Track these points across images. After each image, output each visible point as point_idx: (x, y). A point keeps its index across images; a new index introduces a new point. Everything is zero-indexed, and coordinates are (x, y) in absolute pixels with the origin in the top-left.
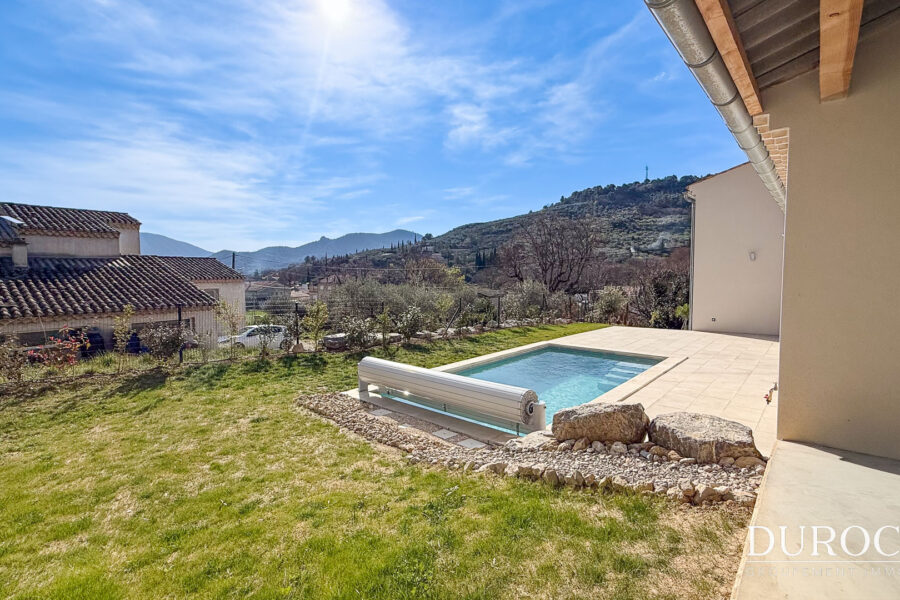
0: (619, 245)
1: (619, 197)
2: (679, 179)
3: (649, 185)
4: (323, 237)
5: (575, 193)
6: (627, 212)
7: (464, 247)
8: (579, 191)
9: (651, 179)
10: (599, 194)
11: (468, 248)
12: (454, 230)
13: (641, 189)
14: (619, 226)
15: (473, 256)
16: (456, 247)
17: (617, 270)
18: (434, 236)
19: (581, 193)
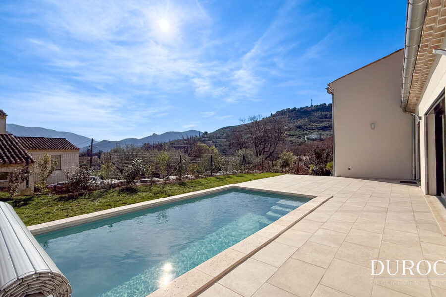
0: (299, 137)
1: (298, 113)
2: (327, 105)
3: (313, 108)
4: (154, 134)
5: (278, 112)
6: (302, 121)
7: (223, 138)
8: (279, 111)
9: (314, 105)
10: (289, 112)
11: (225, 138)
12: (219, 130)
13: (309, 110)
14: (299, 127)
15: (228, 142)
16: (219, 138)
17: (298, 149)
18: (209, 133)
19: (280, 112)
